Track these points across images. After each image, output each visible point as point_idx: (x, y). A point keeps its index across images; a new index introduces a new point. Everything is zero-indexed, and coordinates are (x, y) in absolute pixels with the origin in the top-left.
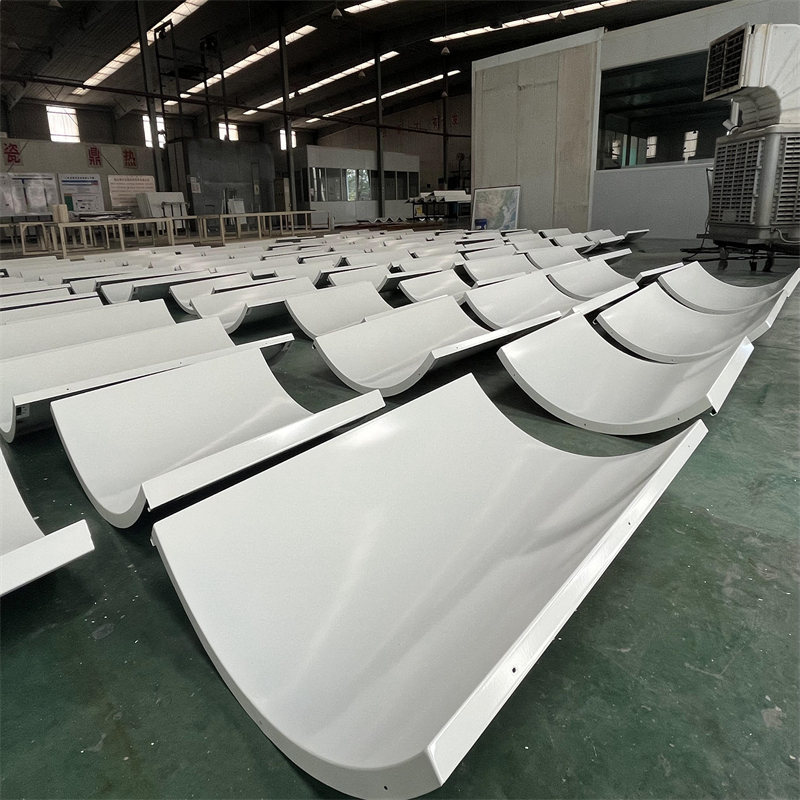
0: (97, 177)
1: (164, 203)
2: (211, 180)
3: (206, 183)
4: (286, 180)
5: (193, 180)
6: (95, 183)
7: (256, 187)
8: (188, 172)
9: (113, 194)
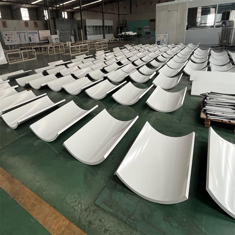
1: (56, 38)
2: (62, 30)
3: (60, 31)
4: (82, 30)
6: (36, 33)
7: (73, 32)
8: (56, 28)
9: (40, 36)
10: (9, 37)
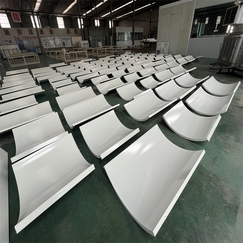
0: (69, 38)
1: (84, 44)
2: (94, 37)
4: (111, 36)
5: (90, 37)
6: (69, 39)
7: (104, 38)
8: (89, 35)
9: (73, 42)
10: (46, 42)
